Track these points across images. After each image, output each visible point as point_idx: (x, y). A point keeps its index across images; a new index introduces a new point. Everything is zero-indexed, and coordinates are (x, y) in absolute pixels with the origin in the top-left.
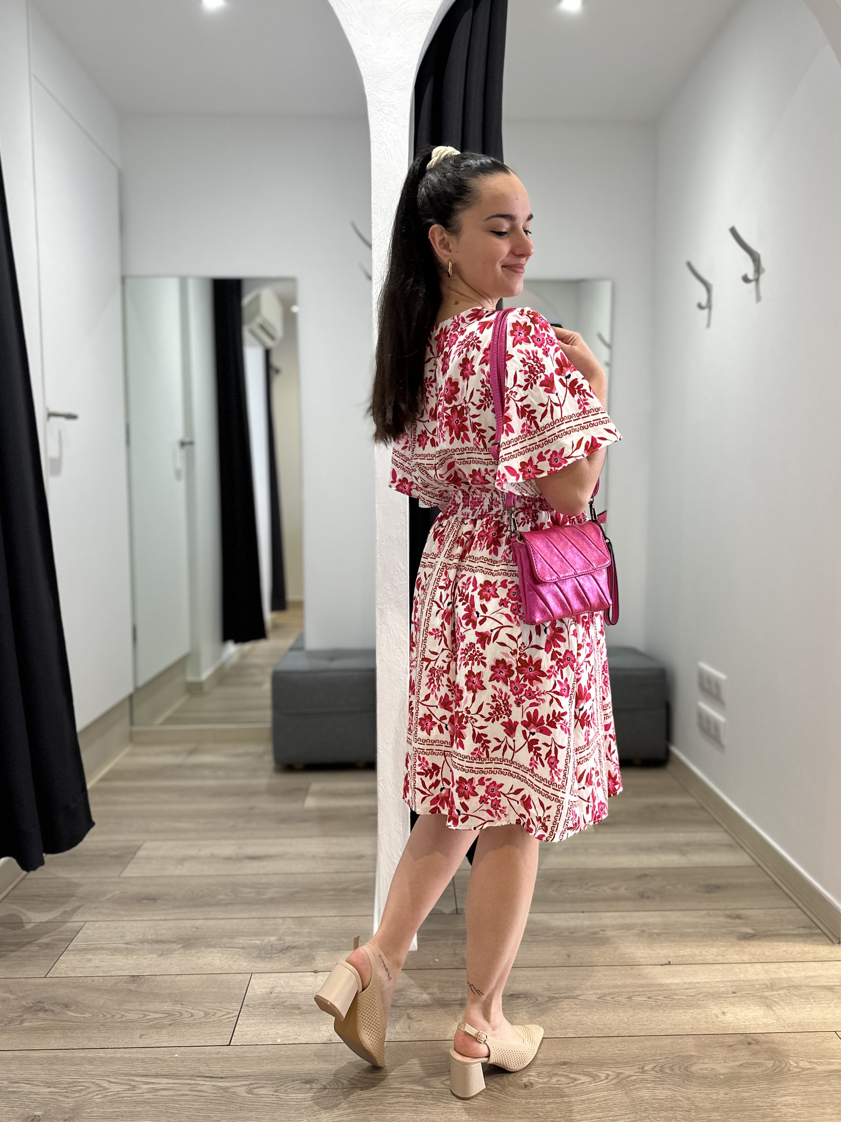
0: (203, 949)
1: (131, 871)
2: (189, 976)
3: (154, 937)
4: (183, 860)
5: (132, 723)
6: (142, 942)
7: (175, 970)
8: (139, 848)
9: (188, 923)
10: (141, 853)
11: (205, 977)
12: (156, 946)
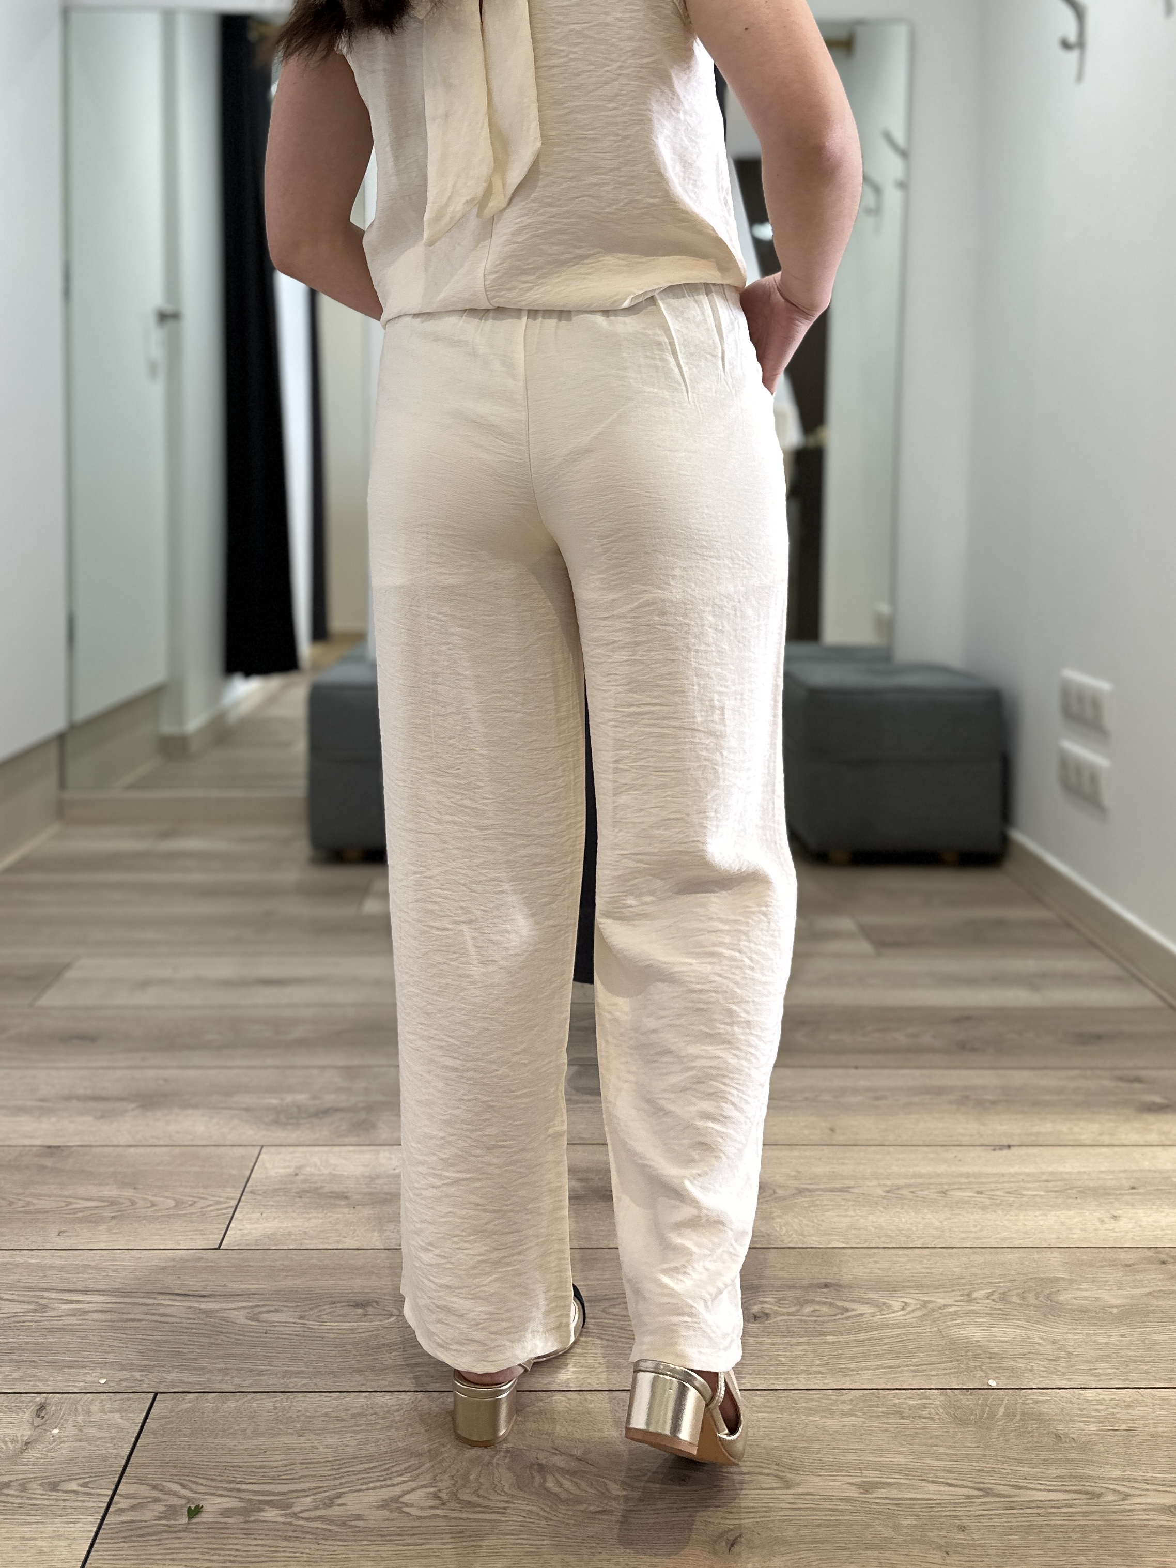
0: (176, 1110)
1: (52, 998)
2: (149, 1149)
3: (89, 1092)
4: (145, 984)
5: (62, 784)
6: (68, 1098)
7: (124, 1139)
8: (67, 966)
9: (151, 1073)
10: (70, 974)
11: (177, 1150)
12: (92, 1104)
